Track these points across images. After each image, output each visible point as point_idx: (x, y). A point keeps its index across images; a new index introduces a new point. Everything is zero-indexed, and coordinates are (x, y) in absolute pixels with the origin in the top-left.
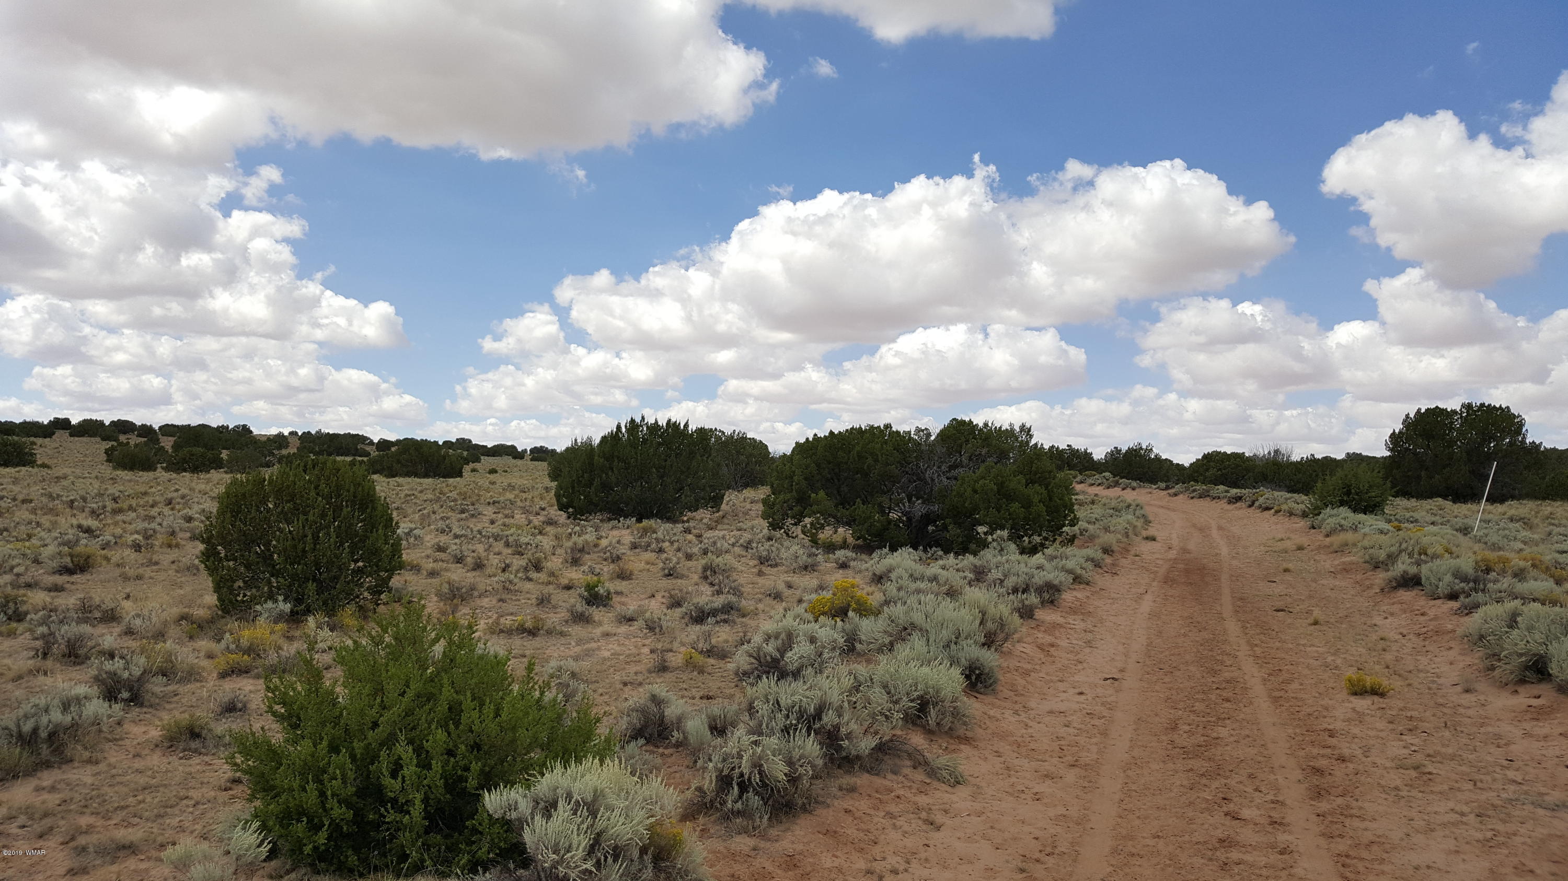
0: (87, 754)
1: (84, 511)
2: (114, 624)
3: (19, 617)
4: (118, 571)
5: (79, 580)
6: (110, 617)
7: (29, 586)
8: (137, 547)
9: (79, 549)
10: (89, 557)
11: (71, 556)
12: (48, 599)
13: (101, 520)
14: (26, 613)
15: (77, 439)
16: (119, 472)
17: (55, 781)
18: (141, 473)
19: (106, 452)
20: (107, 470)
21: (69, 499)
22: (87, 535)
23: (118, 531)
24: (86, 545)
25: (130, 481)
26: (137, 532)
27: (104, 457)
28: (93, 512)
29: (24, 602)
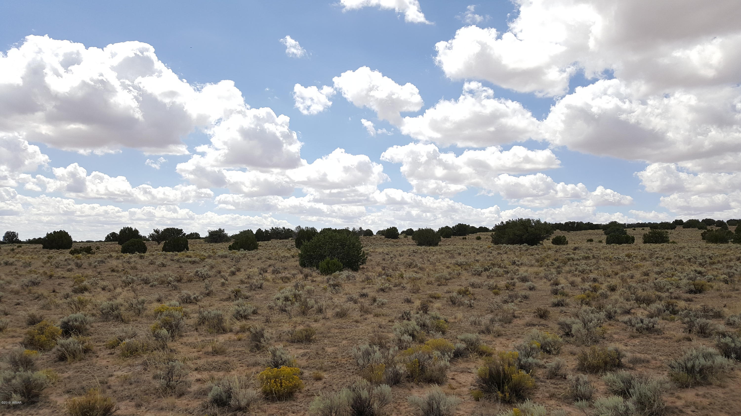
0: (718, 382)
1: (695, 263)
2: (721, 319)
3: (674, 312)
4: (718, 293)
5: (699, 297)
6: (718, 315)
7: (676, 298)
8: (726, 282)
9: (697, 281)
10: (703, 286)
11: (694, 285)
12: (687, 305)
13: (705, 268)
14: (678, 311)
15: (687, 229)
16: (709, 244)
17: (705, 393)
18: (721, 244)
19: (702, 234)
20: (704, 244)
21: (688, 258)
22: (700, 275)
23: (715, 273)
24: (700, 280)
25: (716, 248)
26: (725, 274)
27: (701, 237)
28: (700, 264)
29: (677, 306)
